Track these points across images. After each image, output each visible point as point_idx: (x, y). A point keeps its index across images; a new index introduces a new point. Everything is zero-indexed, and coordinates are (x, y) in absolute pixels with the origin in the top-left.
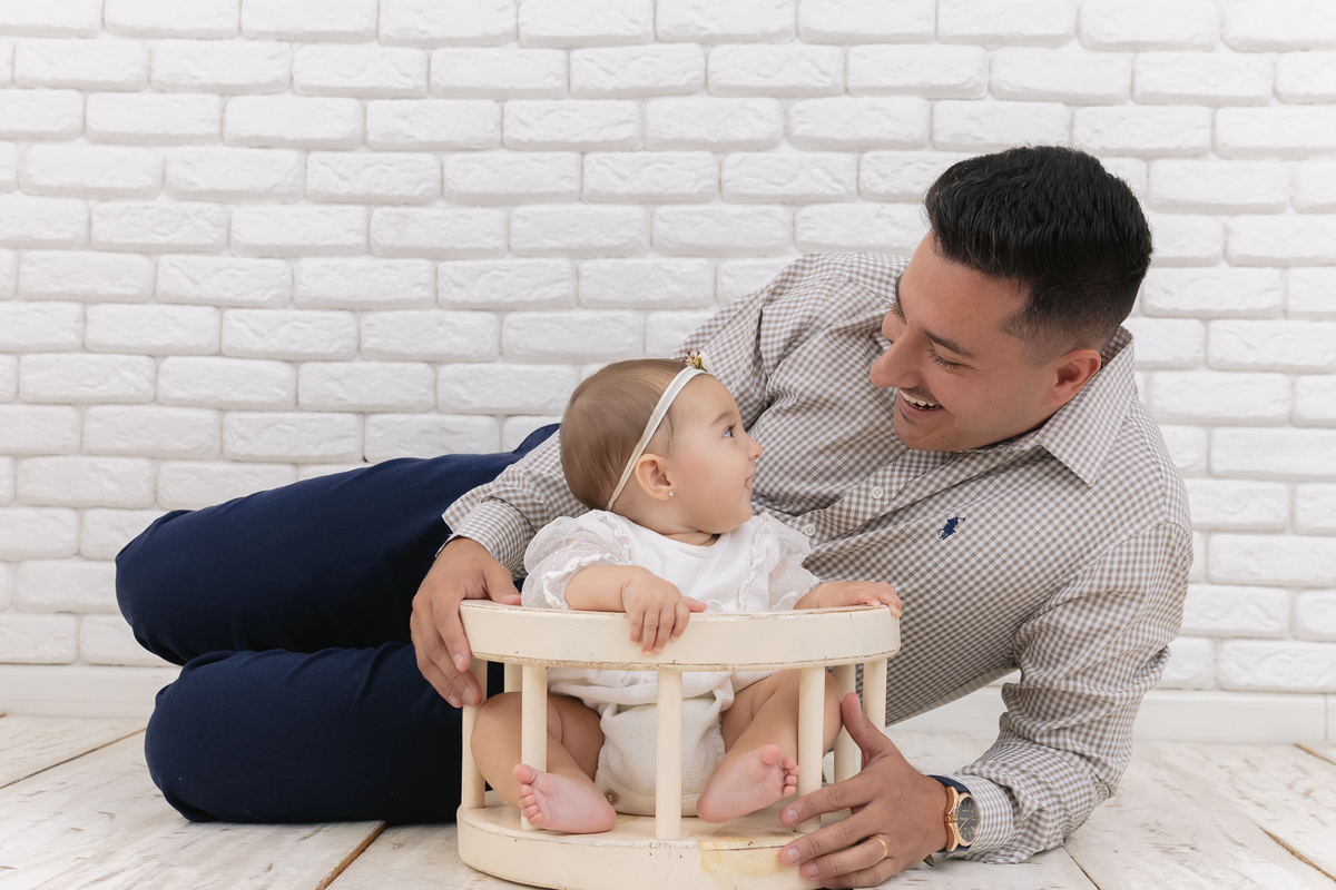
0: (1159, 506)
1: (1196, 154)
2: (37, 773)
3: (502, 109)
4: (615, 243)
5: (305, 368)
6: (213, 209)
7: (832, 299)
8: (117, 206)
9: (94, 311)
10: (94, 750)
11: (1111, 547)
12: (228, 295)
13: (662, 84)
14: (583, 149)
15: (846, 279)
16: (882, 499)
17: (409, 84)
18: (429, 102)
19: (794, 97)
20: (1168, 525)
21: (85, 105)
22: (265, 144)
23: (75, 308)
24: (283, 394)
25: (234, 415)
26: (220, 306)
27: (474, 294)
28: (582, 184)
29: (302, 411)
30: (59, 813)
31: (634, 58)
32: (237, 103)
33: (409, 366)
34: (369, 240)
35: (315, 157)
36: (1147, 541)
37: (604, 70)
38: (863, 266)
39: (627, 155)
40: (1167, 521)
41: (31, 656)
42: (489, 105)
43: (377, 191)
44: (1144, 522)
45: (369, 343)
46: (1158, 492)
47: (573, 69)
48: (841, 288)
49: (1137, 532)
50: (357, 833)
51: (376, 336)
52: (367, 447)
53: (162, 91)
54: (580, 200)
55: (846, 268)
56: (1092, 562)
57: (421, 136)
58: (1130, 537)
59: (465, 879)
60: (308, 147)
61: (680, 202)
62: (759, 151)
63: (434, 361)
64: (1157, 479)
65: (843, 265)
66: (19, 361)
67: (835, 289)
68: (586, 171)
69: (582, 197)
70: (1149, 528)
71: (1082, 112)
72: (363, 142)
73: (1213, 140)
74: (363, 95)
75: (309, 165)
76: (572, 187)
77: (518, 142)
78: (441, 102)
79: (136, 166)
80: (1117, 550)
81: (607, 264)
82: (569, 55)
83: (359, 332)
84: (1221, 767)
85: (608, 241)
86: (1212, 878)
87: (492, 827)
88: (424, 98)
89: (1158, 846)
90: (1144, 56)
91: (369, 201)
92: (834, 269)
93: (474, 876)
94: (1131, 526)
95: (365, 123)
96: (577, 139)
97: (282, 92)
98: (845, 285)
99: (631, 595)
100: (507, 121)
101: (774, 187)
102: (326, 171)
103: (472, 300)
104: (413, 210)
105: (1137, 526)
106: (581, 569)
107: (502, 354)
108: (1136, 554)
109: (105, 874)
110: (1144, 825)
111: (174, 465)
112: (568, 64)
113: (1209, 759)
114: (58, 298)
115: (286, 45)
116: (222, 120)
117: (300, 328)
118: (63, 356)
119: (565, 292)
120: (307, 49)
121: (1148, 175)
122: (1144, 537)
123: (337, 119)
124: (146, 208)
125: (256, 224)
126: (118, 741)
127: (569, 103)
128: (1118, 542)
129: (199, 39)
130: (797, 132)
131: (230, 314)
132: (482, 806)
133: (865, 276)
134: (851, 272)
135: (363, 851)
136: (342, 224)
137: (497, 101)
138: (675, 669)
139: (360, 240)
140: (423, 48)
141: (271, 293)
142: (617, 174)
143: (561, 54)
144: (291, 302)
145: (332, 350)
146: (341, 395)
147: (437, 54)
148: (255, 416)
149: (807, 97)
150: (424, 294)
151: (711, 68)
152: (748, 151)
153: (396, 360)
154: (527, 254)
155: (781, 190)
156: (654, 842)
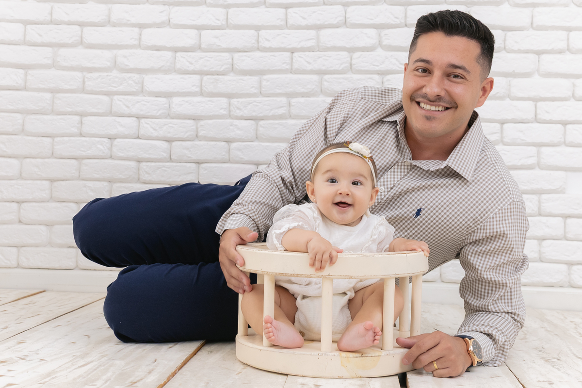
0: (509, 196)
1: (560, 52)
2: (58, 317)
3: (258, 34)
4: (306, 91)
5: (174, 144)
6: (136, 76)
7: (355, 108)
8: (95, 75)
9: (85, 119)
10: (82, 307)
11: (492, 215)
12: (142, 113)
13: (326, 23)
14: (293, 51)
15: (360, 98)
16: (384, 192)
17: (219, 23)
18: (227, 31)
19: (383, 28)
20: (514, 203)
21: (82, 32)
22: (158, 49)
23: (77, 118)
24: (165, 155)
25: (144, 164)
26: (138, 117)
27: (246, 113)
28: (292, 66)
29: (173, 162)
30: (66, 335)
31: (314, 12)
32: (146, 31)
33: (218, 143)
34: (201, 90)
35: (179, 54)
36: (506, 211)
37: (302, 17)
38: (367, 92)
39: (311, 54)
40: (513, 201)
41: (57, 266)
42: (252, 32)
43: (205, 69)
44: (504, 203)
45: (201, 133)
46: (507, 190)
47: (288, 17)
48: (359, 102)
49: (502, 207)
50: (192, 346)
51: (204, 130)
52: (200, 177)
53: (114, 26)
54: (291, 72)
55: (359, 94)
56: (484, 222)
57: (224, 46)
58: (499, 210)
59: (239, 367)
60: (176, 50)
61: (334, 73)
62: (368, 51)
63: (228, 141)
64: (504, 185)
65: (358, 93)
66: (53, 140)
67: (356, 103)
68: (294, 60)
69: (292, 71)
70: (506, 205)
71: (509, 34)
72: (200, 48)
73: (568, 46)
74: (200, 28)
75: (176, 58)
76: (287, 67)
77: (265, 48)
78: (232, 31)
79: (103, 58)
80: (494, 216)
81: (302, 100)
82: (287, 11)
83: (197, 129)
84: (571, 322)
85: (303, 90)
86: (567, 373)
87: (250, 345)
88: (225, 29)
89: (543, 358)
90: (537, 9)
91: (201, 73)
92: (355, 95)
93: (243, 366)
94: (499, 205)
95: (200, 40)
96: (290, 47)
97: (165, 27)
98: (360, 101)
99: (311, 245)
100: (260, 39)
101: (374, 67)
102: (184, 60)
103: (245, 115)
104: (220, 77)
105: (501, 205)
106: (289, 230)
107: (257, 138)
108: (502, 217)
109: (84, 363)
110: (536, 348)
111: (119, 185)
112: (286, 14)
113: (566, 318)
114: (70, 114)
115: (167, 7)
116: (140, 39)
117: (173, 127)
118: (72, 138)
119: (284, 112)
120: (176, 8)
121: (539, 61)
122: (505, 209)
123: (188, 38)
124: (107, 76)
125: (154, 83)
126: (93, 303)
127: (287, 31)
128: (494, 212)
129: (130, 4)
130: (384, 43)
131: (143, 121)
132: (247, 335)
133: (368, 95)
134: (362, 95)
135: (195, 354)
136: (190, 83)
137: (256, 31)
138: (330, 278)
139: (198, 89)
140: (225, 8)
141: (160, 112)
142: (307, 62)
143: (283, 10)
144: (168, 116)
145: (185, 136)
146: (189, 155)
147: (231, 11)
148: (153, 164)
149: (389, 28)
150: (225, 113)
151: (347, 16)
152: (363, 51)
153: (213, 141)
154: (268, 95)
155: (377, 68)
156: (320, 353)
